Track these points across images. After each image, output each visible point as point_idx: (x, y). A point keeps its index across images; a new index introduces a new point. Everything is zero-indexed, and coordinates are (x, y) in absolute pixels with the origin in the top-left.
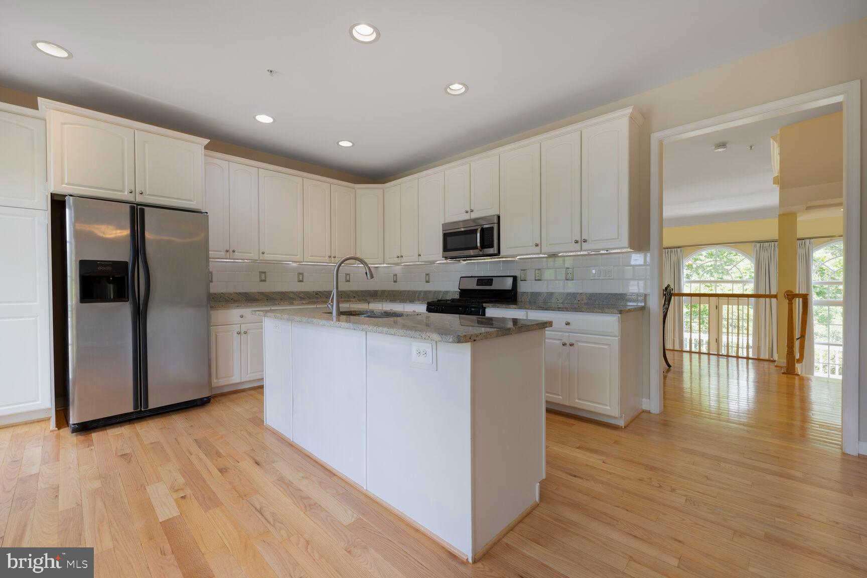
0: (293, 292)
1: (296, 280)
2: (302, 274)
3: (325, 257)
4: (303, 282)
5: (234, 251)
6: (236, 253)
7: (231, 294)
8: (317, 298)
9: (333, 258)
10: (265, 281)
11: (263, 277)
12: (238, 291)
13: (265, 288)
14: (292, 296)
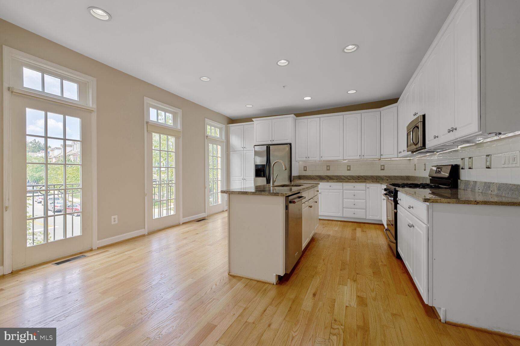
0: (344, 176)
1: (346, 169)
2: (350, 166)
3: (357, 156)
4: (350, 170)
5: (309, 157)
6: (310, 158)
7: (313, 176)
8: (358, 179)
9: (362, 157)
10: (329, 170)
11: (328, 168)
12: (316, 175)
13: (329, 173)
14: (343, 177)
